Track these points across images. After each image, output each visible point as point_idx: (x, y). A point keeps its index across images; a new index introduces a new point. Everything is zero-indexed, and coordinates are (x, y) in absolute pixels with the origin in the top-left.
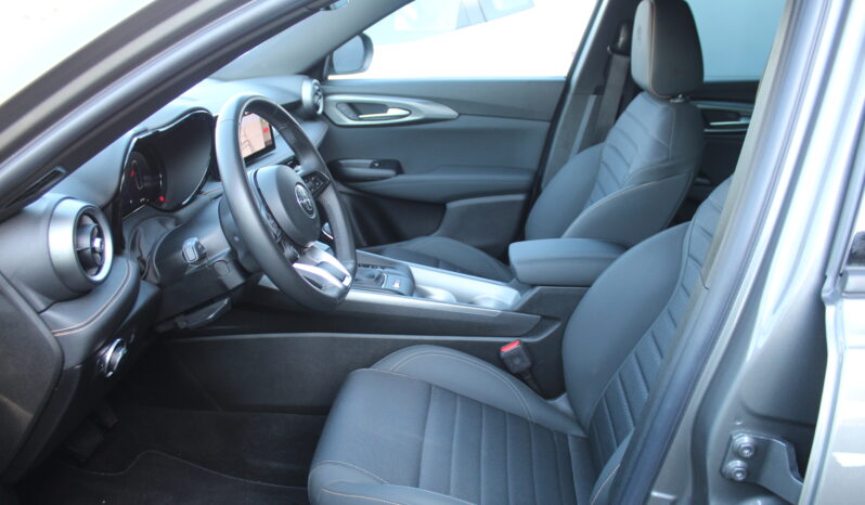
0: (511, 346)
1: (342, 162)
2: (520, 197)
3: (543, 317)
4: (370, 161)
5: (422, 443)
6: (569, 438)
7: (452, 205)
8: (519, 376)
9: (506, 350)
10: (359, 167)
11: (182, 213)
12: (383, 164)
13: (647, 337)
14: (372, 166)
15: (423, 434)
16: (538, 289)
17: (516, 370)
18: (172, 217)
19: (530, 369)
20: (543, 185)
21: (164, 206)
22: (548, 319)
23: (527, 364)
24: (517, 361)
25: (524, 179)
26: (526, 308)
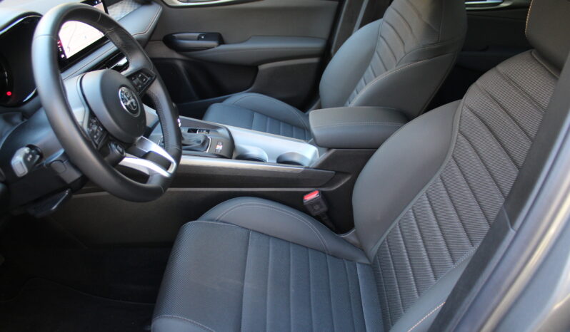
0: (313, 196)
1: (176, 35)
2: (315, 60)
3: (337, 172)
4: (197, 35)
5: (242, 287)
6: (357, 265)
7: (262, 67)
8: (318, 218)
9: (309, 198)
10: (190, 40)
11: (27, 107)
12: (208, 36)
13: (422, 195)
14: (199, 38)
15: (243, 279)
16: (333, 151)
17: (315, 213)
18: (19, 111)
19: (328, 213)
20: (332, 51)
21: (11, 101)
22: (340, 174)
23: (325, 208)
24: (317, 207)
25: (317, 45)
26: (323, 165)
